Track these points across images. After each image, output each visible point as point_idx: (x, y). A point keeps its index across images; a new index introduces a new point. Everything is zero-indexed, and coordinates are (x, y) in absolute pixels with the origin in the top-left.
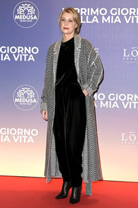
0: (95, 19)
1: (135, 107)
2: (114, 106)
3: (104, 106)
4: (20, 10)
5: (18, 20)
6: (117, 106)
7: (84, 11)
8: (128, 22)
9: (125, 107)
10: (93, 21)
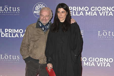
0: (82, 14)
1: (104, 66)
2: (92, 65)
3: (86, 65)
4: (37, 8)
5: (36, 14)
6: (94, 65)
7: (75, 8)
8: (101, 15)
9: (99, 65)
10: (80, 14)
